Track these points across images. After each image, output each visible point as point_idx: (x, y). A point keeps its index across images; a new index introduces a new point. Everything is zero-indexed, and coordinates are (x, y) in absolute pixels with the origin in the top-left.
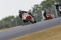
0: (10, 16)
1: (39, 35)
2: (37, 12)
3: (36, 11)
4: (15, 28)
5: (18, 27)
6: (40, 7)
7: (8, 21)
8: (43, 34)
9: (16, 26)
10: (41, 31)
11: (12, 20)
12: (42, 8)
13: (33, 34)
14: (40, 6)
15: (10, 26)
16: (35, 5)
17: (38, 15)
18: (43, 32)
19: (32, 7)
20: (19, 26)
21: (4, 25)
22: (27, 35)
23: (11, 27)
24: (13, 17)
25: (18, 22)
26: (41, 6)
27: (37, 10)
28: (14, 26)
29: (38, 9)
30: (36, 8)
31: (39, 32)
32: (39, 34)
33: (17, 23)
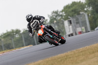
0: (13, 30)
1: (59, 60)
3: (55, 22)
4: (21, 49)
5: (25, 47)
6: (61, 16)
7: (10, 38)
8: (66, 59)
9: (23, 46)
13: (50, 58)
14: (61, 13)
15: (14, 46)
16: (53, 12)
18: (67, 56)
20: (28, 46)
21: (4, 45)
22: (40, 61)
23: (16, 48)
24: (18, 32)
25: (26, 39)
27: (56, 20)
28: (20, 47)
30: (54, 17)
31: (59, 55)
32: (59, 58)
33: (25, 41)
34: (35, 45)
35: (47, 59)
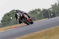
0: (36, 9)
4: (41, 21)
5: (43, 20)
7: (34, 14)
9: (42, 19)
11: (39, 13)
15: (36, 19)
19: (58, 1)
20: (45, 19)
22: (52, 28)
23: (38, 20)
24: (39, 10)
33: (43, 16)
34: (49, 18)
35: (57, 27)
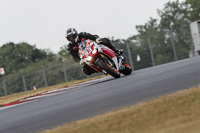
1: (180, 102)
2: (177, 27)
3: (172, 24)
6: (185, 11)
8: (194, 100)
10: (187, 91)
12: (190, 12)
13: (161, 99)
14: (184, 7)
16: (169, 4)
17: (179, 37)
18: (195, 94)
19: (159, 11)
21: (68, 71)
22: (140, 104)
26: (190, 5)
27: (174, 21)
29: (180, 17)
30: (171, 14)
31: (180, 93)
32: (180, 98)
35: (156, 100)
